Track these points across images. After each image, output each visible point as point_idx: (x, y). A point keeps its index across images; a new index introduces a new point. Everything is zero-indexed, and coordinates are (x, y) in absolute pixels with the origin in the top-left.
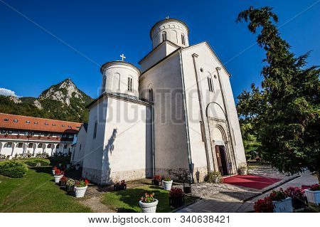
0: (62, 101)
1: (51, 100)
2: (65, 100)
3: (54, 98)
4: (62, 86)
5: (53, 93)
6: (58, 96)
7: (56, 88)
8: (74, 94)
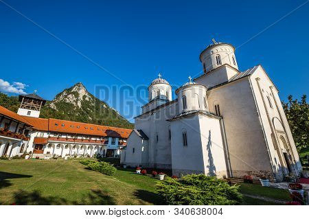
0: (74, 103)
1: (65, 103)
2: (76, 103)
3: (68, 101)
4: (74, 90)
5: (66, 96)
6: (71, 99)
7: (69, 91)
8: (84, 97)
